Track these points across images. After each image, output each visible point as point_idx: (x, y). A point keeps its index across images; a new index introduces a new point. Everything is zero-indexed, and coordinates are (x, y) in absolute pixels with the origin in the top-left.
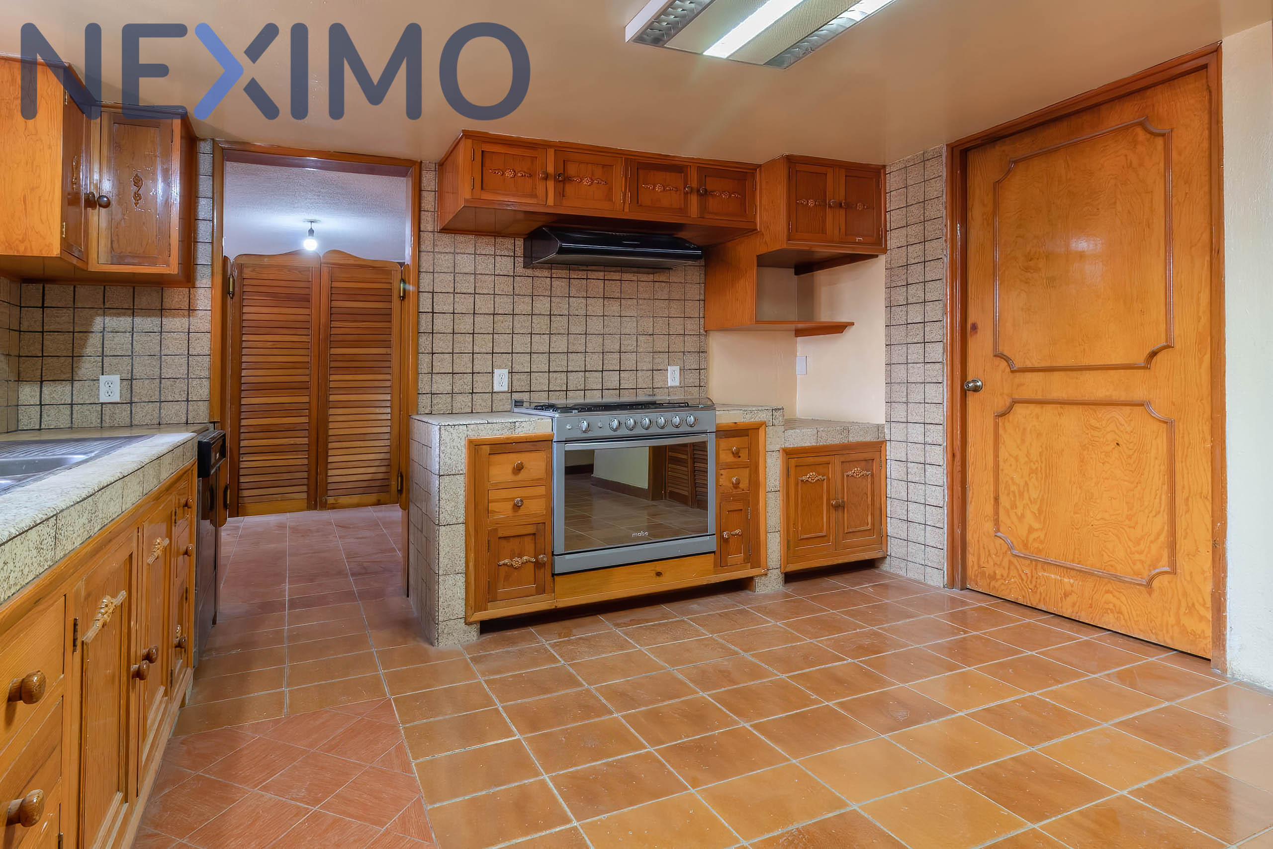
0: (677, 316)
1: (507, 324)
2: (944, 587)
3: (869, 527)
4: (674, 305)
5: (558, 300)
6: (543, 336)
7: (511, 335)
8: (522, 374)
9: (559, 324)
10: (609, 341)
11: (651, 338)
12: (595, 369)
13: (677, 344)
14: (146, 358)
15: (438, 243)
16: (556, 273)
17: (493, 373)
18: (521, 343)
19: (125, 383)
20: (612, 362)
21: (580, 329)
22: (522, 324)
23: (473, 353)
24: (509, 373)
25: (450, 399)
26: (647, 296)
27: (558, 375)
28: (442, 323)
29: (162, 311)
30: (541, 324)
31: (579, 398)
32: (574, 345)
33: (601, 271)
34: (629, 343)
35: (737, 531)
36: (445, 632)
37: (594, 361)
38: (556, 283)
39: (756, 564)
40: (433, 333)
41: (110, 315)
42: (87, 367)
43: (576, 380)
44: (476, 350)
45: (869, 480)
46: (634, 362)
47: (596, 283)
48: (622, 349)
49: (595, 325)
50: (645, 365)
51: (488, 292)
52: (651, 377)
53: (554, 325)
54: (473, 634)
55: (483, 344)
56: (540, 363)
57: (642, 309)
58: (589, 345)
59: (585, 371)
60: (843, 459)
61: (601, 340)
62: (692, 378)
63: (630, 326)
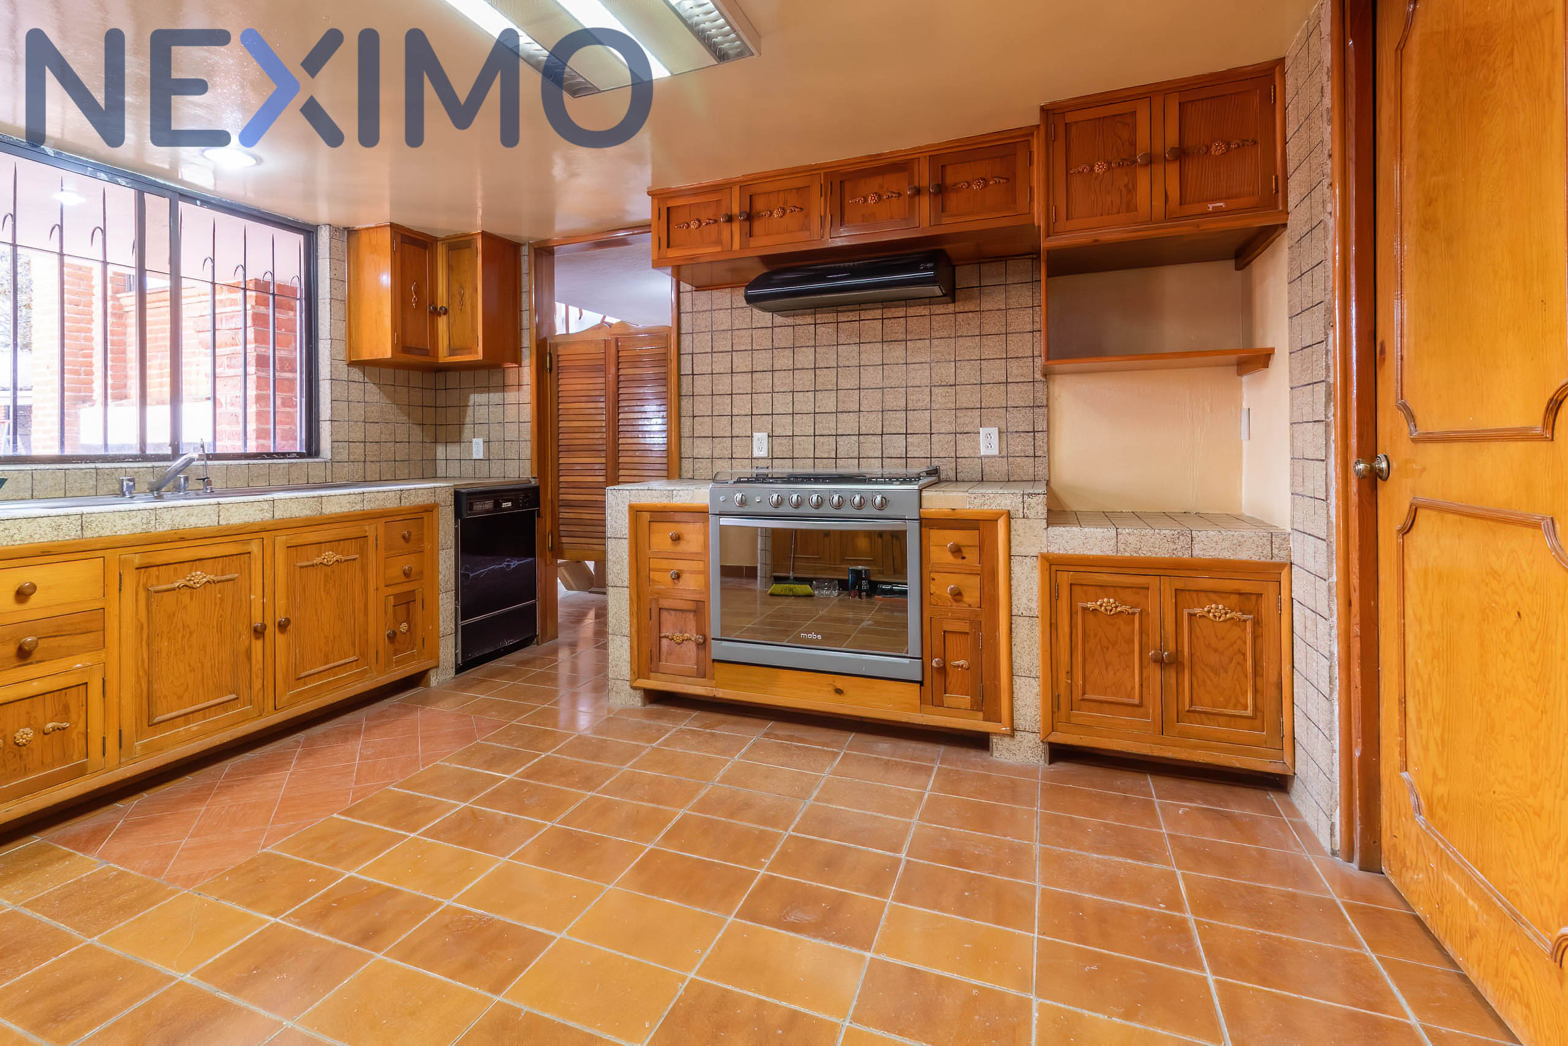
0: (995, 357)
1: (766, 382)
2: (1334, 853)
3: (1249, 712)
4: (989, 342)
5: (824, 350)
6: (807, 394)
7: (770, 395)
8: (783, 438)
9: (827, 378)
10: (891, 397)
11: (951, 390)
12: (871, 432)
13: (995, 396)
14: (496, 425)
15: (697, 302)
16: (821, 318)
17: (752, 437)
18: (783, 404)
19: (486, 444)
20: (896, 422)
21: (853, 383)
22: (783, 381)
23: (732, 416)
24: (769, 436)
25: (710, 464)
26: (945, 334)
27: (826, 439)
28: (702, 385)
29: (503, 387)
30: (805, 380)
31: (851, 467)
32: (844, 402)
33: (877, 309)
34: (920, 398)
35: (961, 662)
36: (614, 690)
37: (871, 423)
38: (821, 329)
39: (993, 716)
40: (693, 395)
41: (478, 393)
42: (467, 431)
43: (847, 446)
44: (735, 412)
45: (1249, 629)
46: (928, 422)
47: (871, 323)
48: (910, 406)
49: (872, 377)
50: (945, 424)
51: (746, 349)
52: (953, 443)
53: (819, 380)
54: (637, 701)
55: (742, 405)
56: (805, 425)
57: (936, 352)
58: (864, 402)
59: (859, 435)
60: (1179, 584)
61: (880, 395)
62: (1022, 445)
63: (920, 376)
